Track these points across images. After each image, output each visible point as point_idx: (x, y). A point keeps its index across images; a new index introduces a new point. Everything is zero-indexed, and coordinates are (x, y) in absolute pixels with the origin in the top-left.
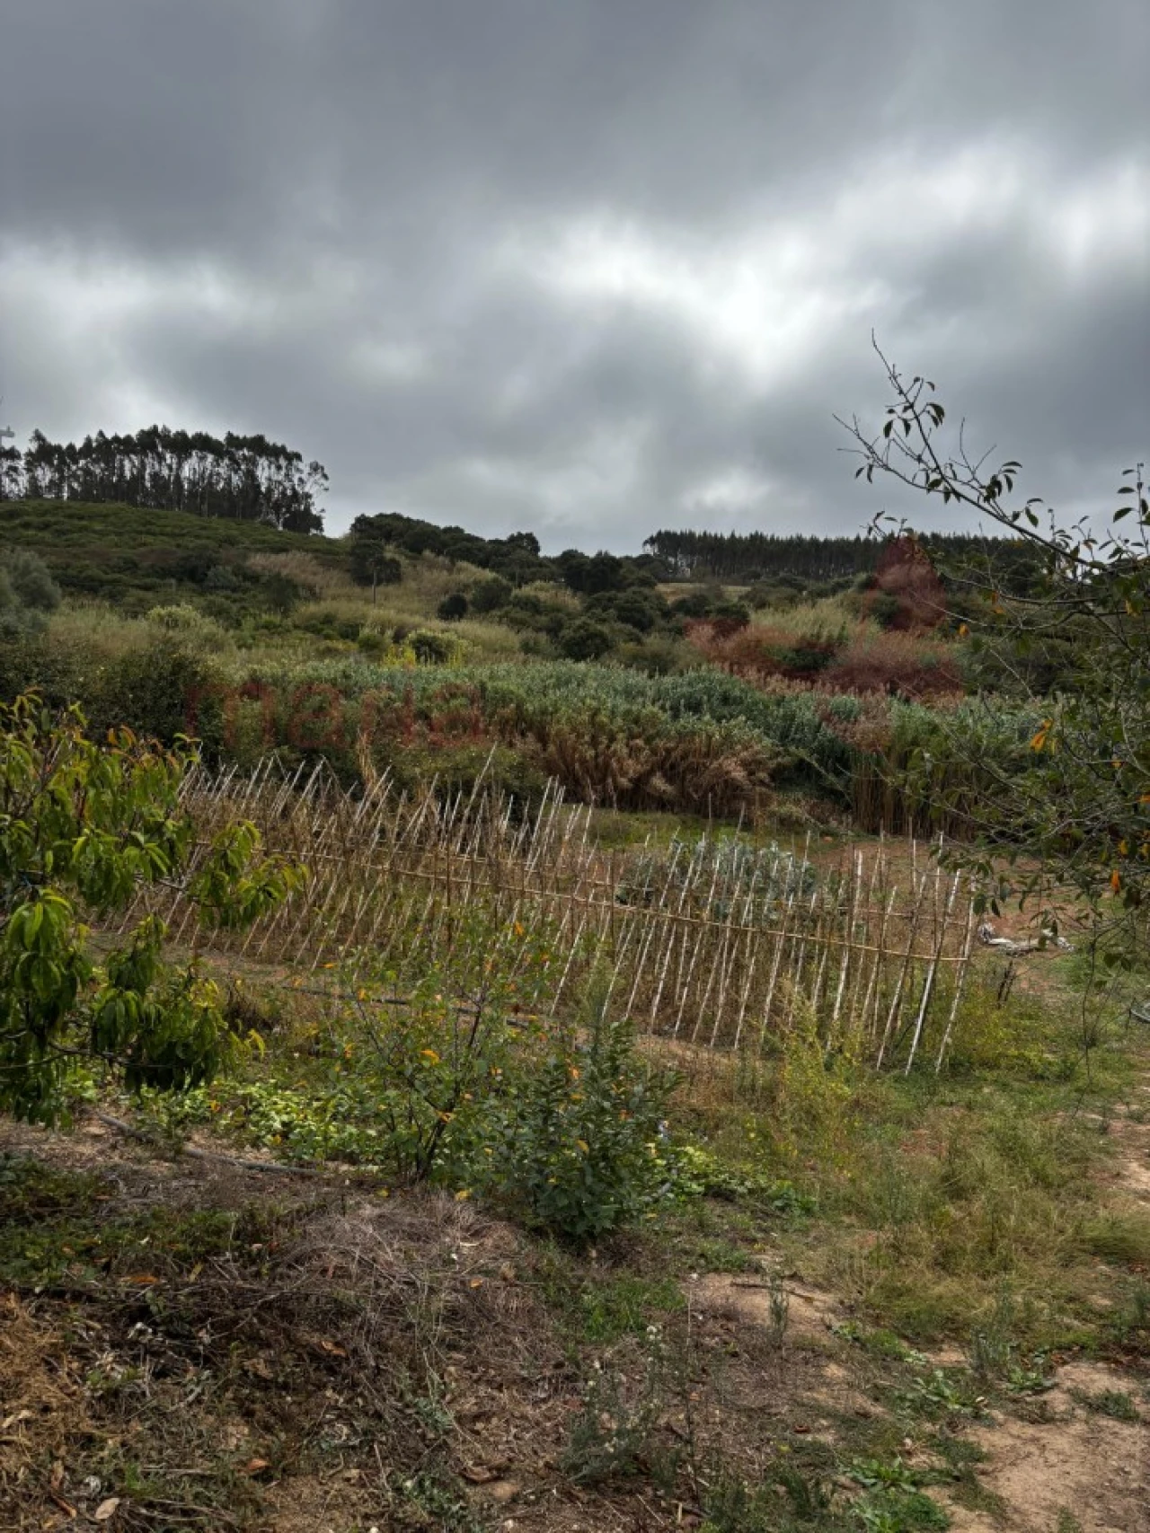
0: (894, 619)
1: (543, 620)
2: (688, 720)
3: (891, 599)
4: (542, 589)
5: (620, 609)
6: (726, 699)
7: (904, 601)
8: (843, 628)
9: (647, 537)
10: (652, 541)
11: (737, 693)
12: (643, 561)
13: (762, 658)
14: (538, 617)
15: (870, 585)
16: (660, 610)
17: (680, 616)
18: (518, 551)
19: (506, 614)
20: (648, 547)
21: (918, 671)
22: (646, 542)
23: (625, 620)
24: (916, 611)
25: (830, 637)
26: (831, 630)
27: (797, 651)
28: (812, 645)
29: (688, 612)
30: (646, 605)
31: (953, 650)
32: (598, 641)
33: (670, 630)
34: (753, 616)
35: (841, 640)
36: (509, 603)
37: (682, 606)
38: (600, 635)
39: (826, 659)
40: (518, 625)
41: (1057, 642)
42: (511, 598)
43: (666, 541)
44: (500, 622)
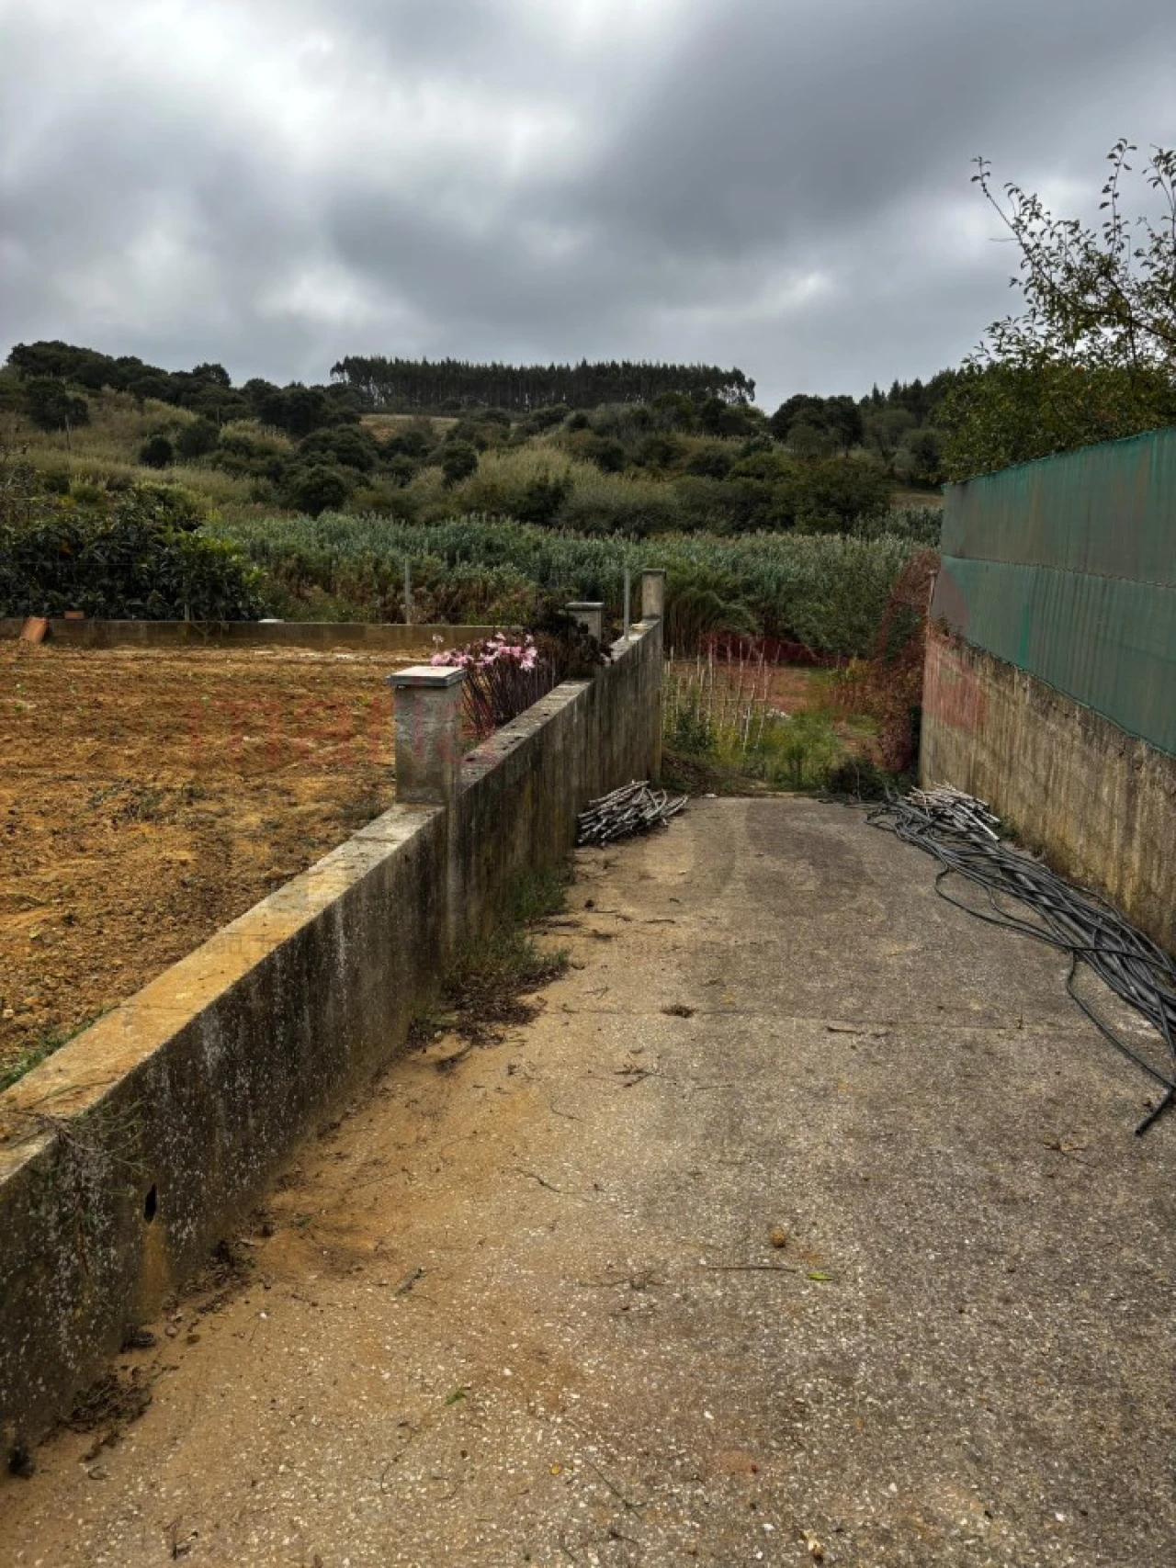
0: (610, 461)
1: (259, 463)
2: (463, 569)
3: (601, 440)
4: (246, 429)
5: (338, 450)
6: (489, 547)
7: (614, 441)
8: (568, 472)
9: (333, 364)
10: (338, 368)
11: (498, 541)
12: (336, 390)
13: (493, 502)
14: (253, 461)
15: (580, 423)
16: (376, 449)
17: (399, 455)
18: (208, 385)
19: (219, 459)
20: (337, 375)
21: (639, 512)
22: (333, 370)
23: (344, 462)
24: (627, 452)
25: (557, 481)
26: (555, 475)
27: (530, 495)
28: (542, 488)
29: (406, 451)
30: (362, 444)
31: (663, 490)
32: (334, 488)
33: (391, 470)
34: (480, 460)
35: (568, 483)
36: (219, 447)
37: (397, 445)
38: (335, 481)
39: (556, 503)
40: (235, 470)
41: (751, 480)
42: (220, 441)
43: (356, 368)
44: (214, 469)
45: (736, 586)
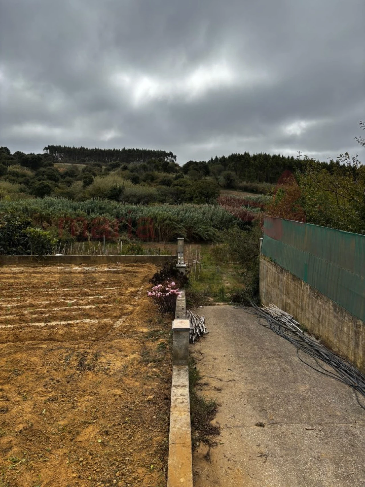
0: (135, 180)
1: (22, 179)
2: (92, 215)
3: (132, 174)
4: (16, 168)
5: (48, 175)
6: (100, 208)
7: (136, 174)
8: (123, 184)
9: (44, 147)
10: (46, 149)
11: (103, 206)
12: (45, 155)
13: (100, 193)
14: (19, 178)
15: (125, 168)
16: (60, 175)
17: (67, 177)
18: (3, 153)
19: (7, 178)
20: (45, 151)
21: (145, 196)
22: (44, 149)
23: (50, 179)
24: (140, 178)
25: (120, 187)
26: (119, 185)
27: (111, 191)
28: (115, 189)
29: (69, 176)
30: (55, 173)
31: (153, 190)
32: (48, 188)
33: (65, 182)
34: (94, 179)
35: (123, 187)
36: (7, 174)
37: (67, 174)
38: (48, 186)
39: (120, 193)
40: (13, 181)
41: (179, 187)
42: (8, 172)
43: (51, 148)
44: (5, 180)
45: (178, 220)
